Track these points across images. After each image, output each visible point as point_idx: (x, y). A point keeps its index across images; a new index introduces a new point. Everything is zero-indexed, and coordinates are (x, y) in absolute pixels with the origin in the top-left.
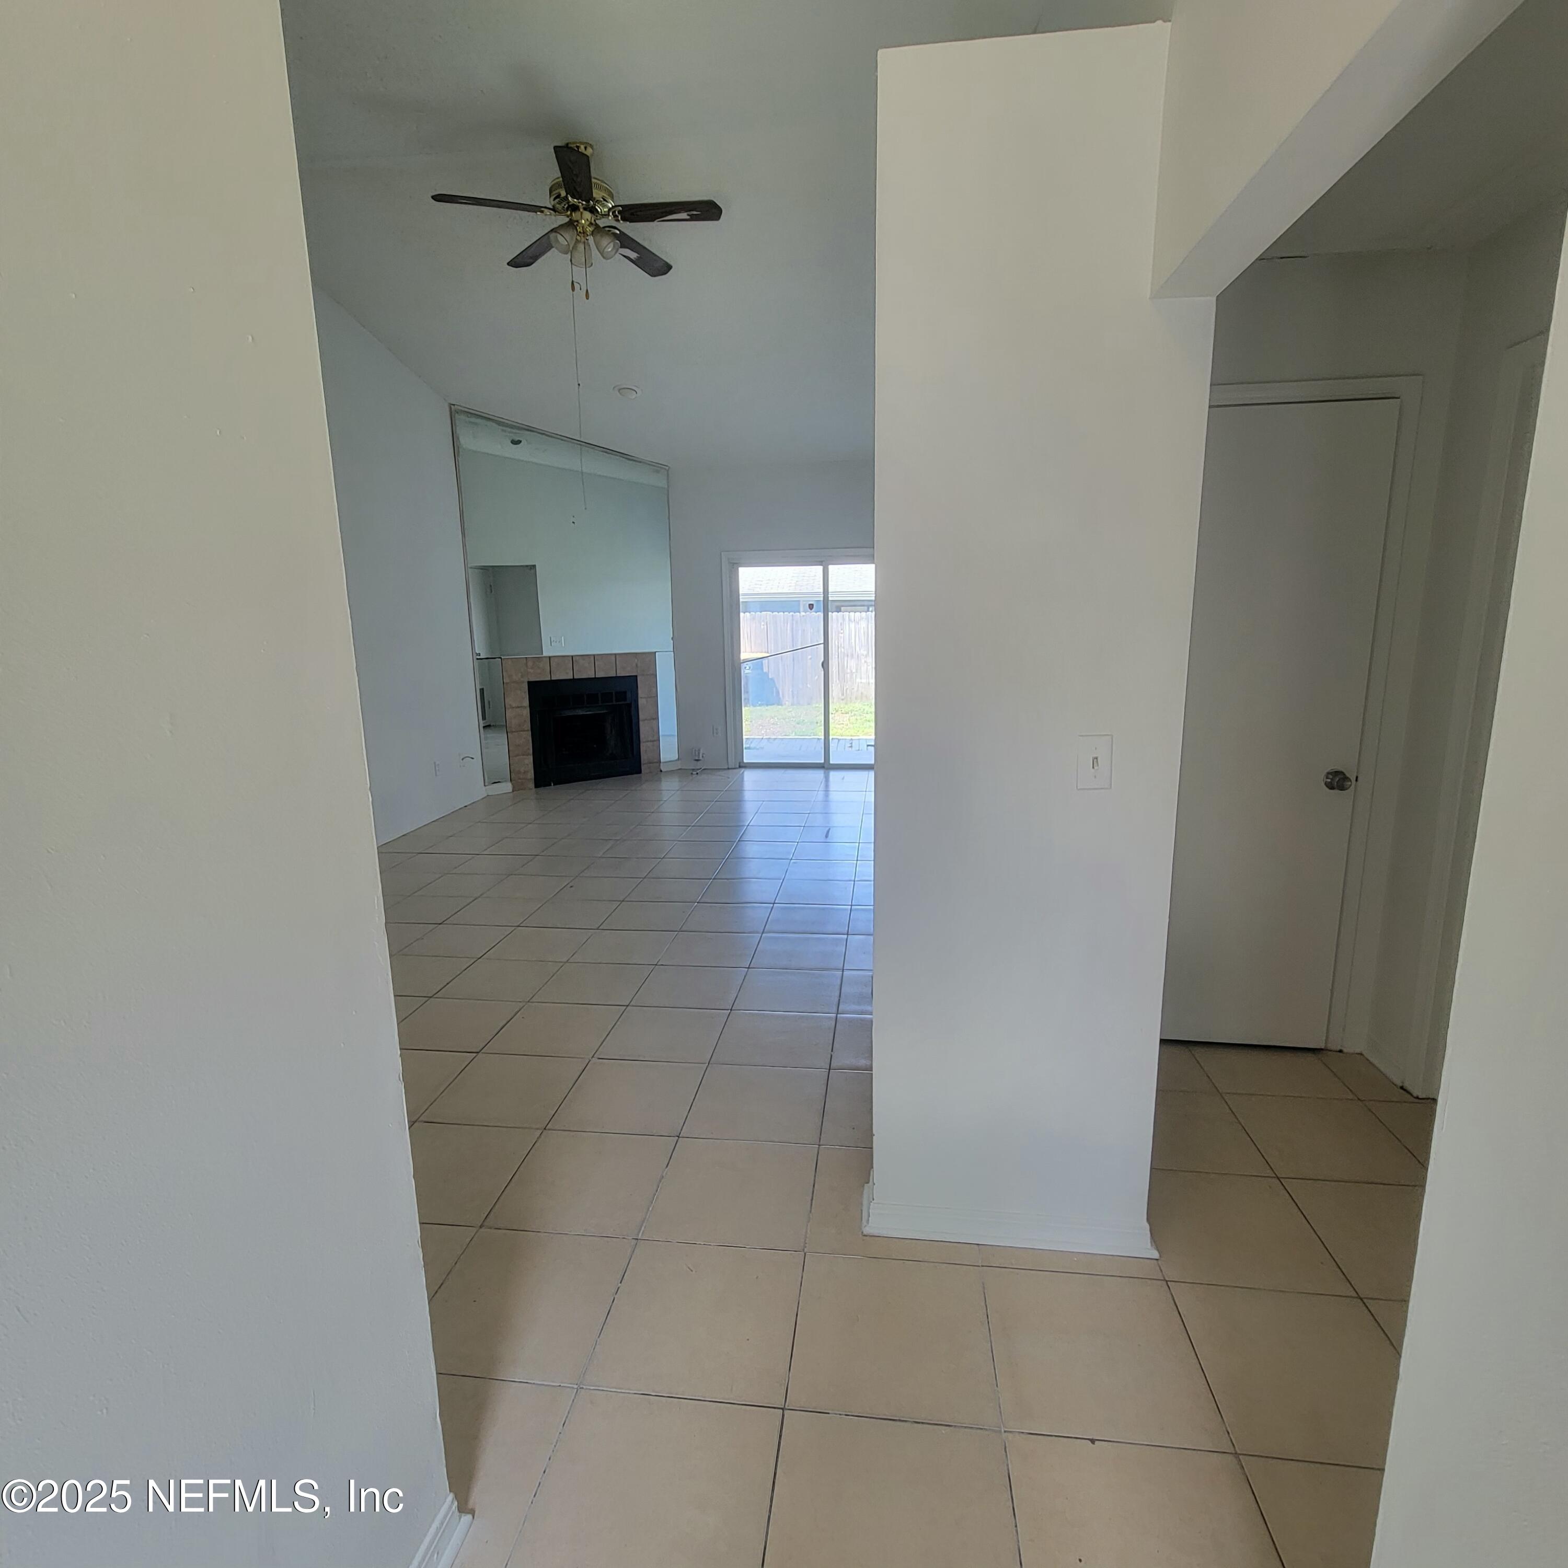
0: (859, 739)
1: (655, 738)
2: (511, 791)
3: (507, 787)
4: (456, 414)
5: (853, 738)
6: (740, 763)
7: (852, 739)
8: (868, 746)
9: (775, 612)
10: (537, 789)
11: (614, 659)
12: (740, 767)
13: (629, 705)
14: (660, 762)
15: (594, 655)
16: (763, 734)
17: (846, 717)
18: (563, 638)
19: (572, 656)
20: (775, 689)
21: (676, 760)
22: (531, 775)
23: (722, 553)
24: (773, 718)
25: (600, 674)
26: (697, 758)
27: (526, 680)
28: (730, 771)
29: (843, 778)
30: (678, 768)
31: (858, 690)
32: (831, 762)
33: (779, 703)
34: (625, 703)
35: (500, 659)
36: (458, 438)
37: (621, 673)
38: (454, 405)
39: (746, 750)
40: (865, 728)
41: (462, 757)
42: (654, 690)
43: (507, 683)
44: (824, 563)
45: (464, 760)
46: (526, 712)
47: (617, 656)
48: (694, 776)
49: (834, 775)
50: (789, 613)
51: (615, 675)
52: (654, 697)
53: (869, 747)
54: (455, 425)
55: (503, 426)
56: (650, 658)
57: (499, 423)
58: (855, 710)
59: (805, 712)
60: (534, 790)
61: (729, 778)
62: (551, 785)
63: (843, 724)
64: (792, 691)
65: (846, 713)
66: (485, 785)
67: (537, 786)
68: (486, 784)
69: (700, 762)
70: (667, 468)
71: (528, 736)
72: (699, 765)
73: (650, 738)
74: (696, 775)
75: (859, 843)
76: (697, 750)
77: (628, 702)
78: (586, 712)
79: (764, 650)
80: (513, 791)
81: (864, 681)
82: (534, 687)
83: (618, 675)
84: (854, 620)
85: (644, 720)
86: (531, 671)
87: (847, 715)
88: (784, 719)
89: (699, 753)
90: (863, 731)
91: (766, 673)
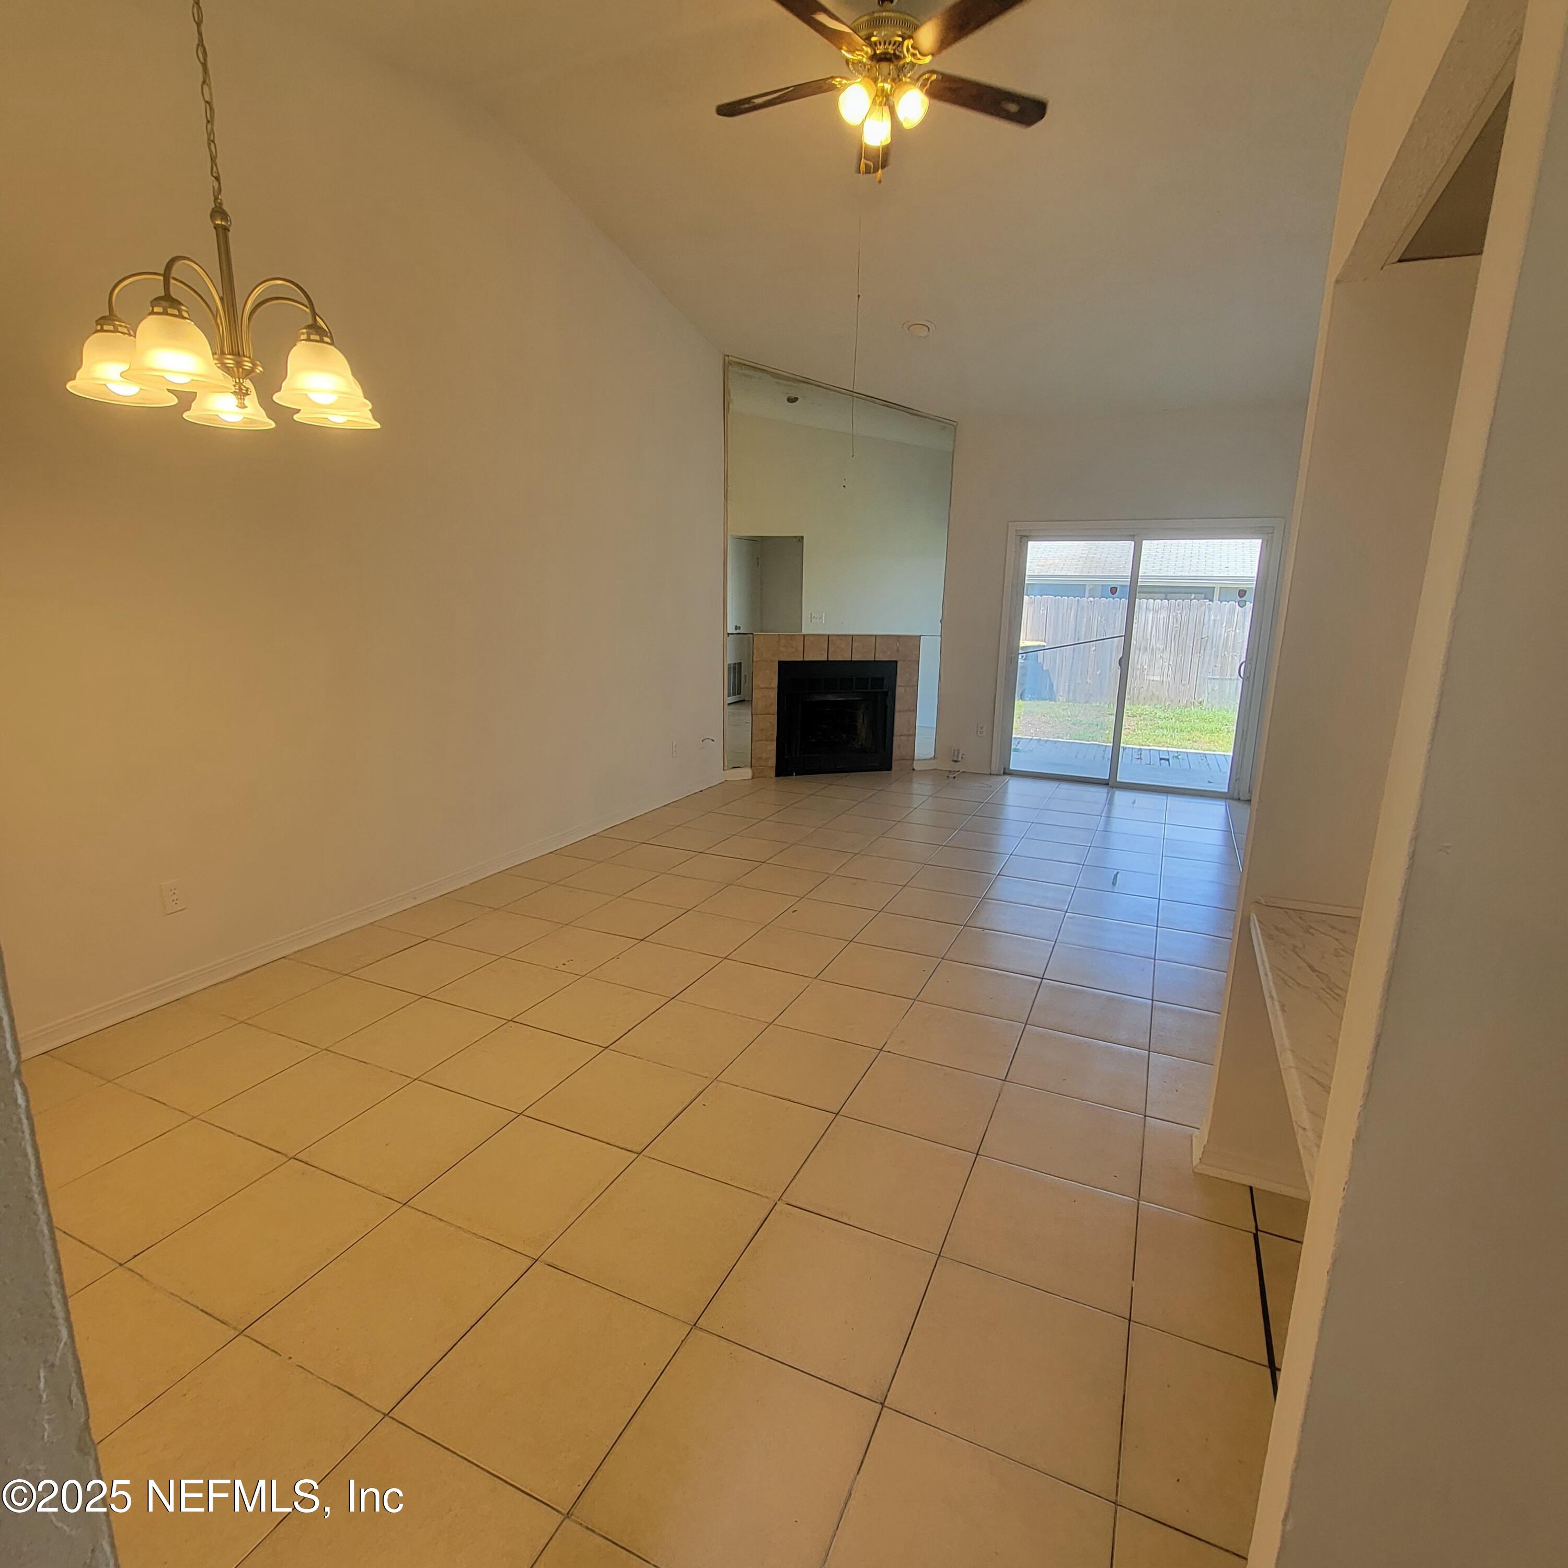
0: (1150, 750)
1: (911, 733)
2: (750, 778)
3: (747, 773)
4: (730, 367)
5: (1142, 747)
6: (1004, 769)
7: (1141, 749)
8: (1161, 759)
9: (1059, 596)
10: (777, 778)
11: (874, 641)
12: (1004, 773)
13: (886, 694)
14: (914, 760)
15: (853, 636)
16: (1032, 733)
17: (1134, 721)
18: (824, 614)
19: (829, 636)
20: (1048, 680)
21: (931, 759)
22: (773, 762)
23: (1010, 524)
24: (1044, 716)
25: (857, 658)
26: (955, 759)
27: (777, 659)
28: (992, 777)
29: (1134, 802)
30: (933, 768)
31: (1147, 691)
32: (1118, 780)
33: (1052, 698)
34: (882, 690)
35: (751, 635)
36: (729, 393)
37: (880, 657)
38: (728, 356)
39: (1015, 753)
40: (1157, 736)
41: (703, 739)
42: (916, 678)
43: (756, 662)
44: (1137, 536)
45: (704, 741)
46: (774, 694)
47: (877, 638)
48: (951, 780)
49: (1121, 797)
50: (1075, 597)
51: (873, 659)
52: (913, 686)
53: (1162, 761)
54: (728, 378)
55: (778, 378)
56: (915, 640)
57: (773, 375)
58: (1145, 713)
59: (1082, 712)
60: (774, 779)
61: (991, 787)
62: (793, 775)
63: (1129, 729)
64: (1069, 686)
65: (1133, 717)
66: (724, 770)
67: (777, 775)
68: (726, 768)
69: (958, 763)
70: (956, 424)
71: (774, 719)
72: (957, 767)
73: (906, 732)
74: (952, 779)
75: (1159, 899)
76: (956, 749)
77: (885, 690)
78: (839, 697)
79: (1040, 638)
80: (752, 778)
81: (1157, 678)
82: (785, 668)
83: (876, 660)
84: (1153, 609)
85: (899, 712)
86: (783, 649)
87: (1135, 718)
88: (1057, 717)
89: (958, 753)
90: (1154, 740)
91: (1040, 663)
